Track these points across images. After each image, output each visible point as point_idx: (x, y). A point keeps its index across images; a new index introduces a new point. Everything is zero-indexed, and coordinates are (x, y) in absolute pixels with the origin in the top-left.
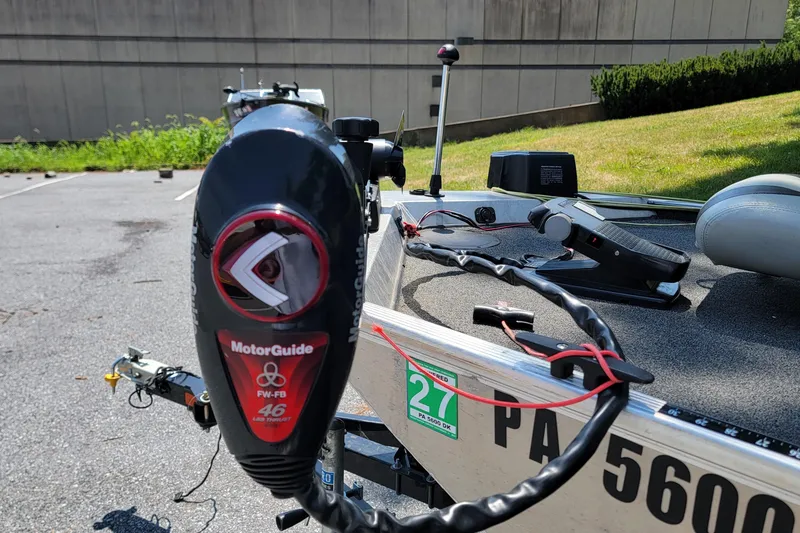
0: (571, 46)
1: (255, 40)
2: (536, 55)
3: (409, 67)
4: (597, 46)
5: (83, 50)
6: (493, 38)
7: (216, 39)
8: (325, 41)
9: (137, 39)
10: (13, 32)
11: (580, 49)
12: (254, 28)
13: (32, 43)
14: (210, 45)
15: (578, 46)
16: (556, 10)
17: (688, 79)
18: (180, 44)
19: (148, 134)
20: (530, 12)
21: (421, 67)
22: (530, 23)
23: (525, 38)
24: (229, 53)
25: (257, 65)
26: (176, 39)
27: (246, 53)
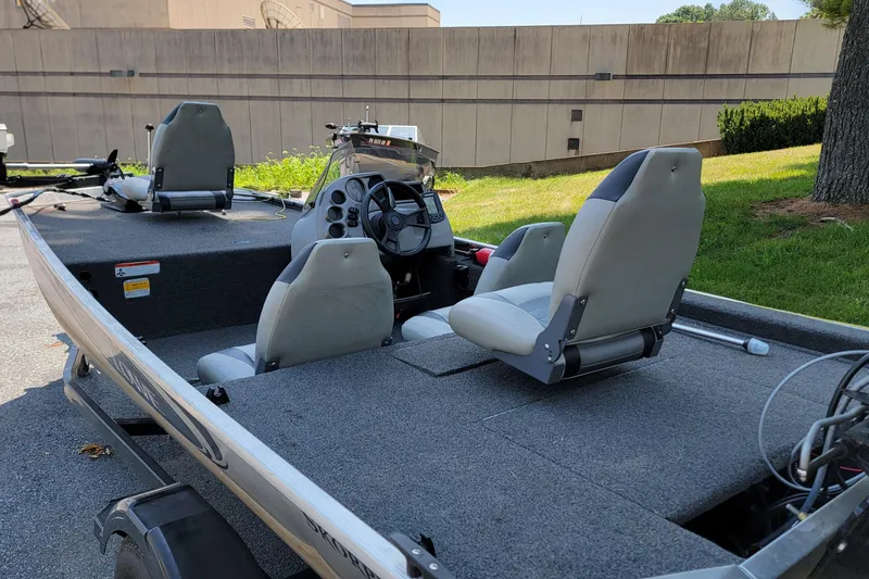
0: (719, 80)
1: (409, 78)
2: (681, 89)
3: (549, 101)
4: (749, 80)
5: (265, 87)
6: (635, 73)
7: (375, 77)
8: (471, 78)
9: (311, 77)
10: (214, 72)
11: (729, 83)
12: (409, 67)
13: (228, 81)
14: (370, 82)
15: (725, 81)
16: (704, 44)
17: (808, 117)
18: (345, 81)
19: (295, 160)
20: (675, 48)
21: (561, 102)
22: (674, 58)
23: (669, 73)
24: (386, 90)
25: (410, 100)
26: (343, 77)
27: (400, 90)
